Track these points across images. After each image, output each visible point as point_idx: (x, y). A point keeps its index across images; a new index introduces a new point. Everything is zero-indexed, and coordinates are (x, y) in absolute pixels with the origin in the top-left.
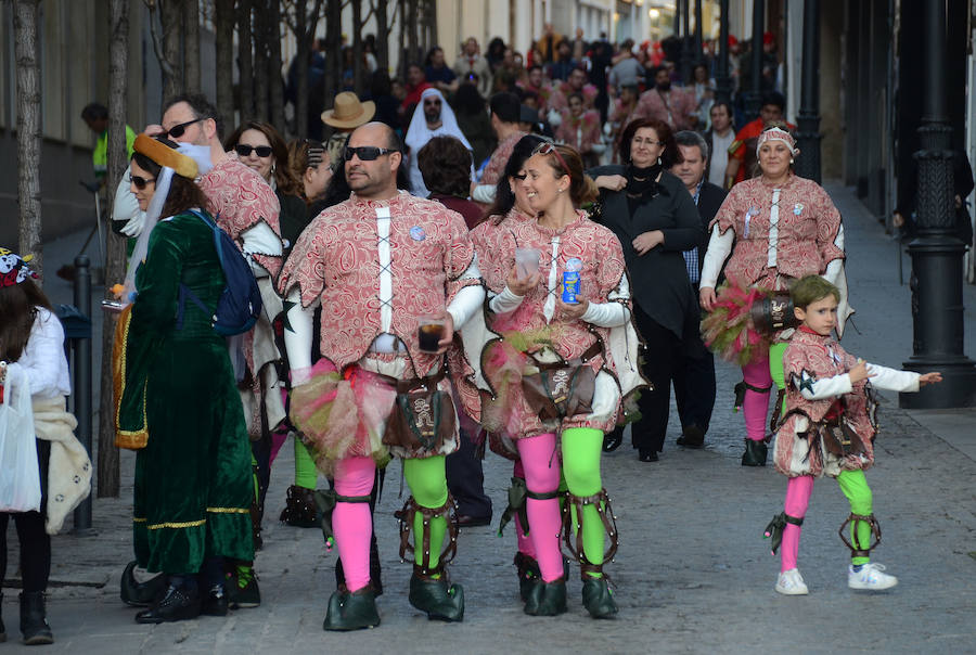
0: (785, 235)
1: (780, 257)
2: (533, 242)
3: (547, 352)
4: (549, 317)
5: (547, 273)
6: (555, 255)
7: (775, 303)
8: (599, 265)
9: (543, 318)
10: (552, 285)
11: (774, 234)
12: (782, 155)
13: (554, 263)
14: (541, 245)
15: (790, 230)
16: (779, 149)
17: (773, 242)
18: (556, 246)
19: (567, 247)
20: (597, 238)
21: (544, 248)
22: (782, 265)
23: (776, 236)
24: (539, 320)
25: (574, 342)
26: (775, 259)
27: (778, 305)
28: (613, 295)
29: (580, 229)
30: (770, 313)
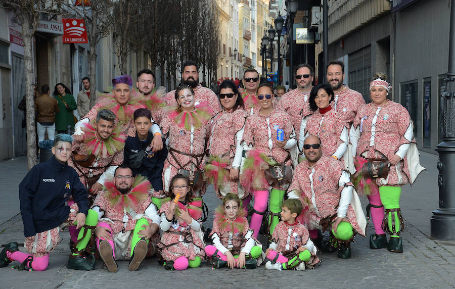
0: (379, 130)
1: (376, 141)
2: (259, 121)
3: (272, 160)
4: (271, 147)
5: (267, 132)
6: (268, 125)
7: (373, 165)
8: (285, 126)
9: (269, 148)
10: (270, 136)
11: (373, 129)
12: (382, 93)
13: (269, 127)
14: (262, 121)
15: (381, 128)
16: (380, 90)
17: (373, 133)
18: (268, 121)
19: (273, 121)
20: (282, 116)
21: (264, 122)
22: (377, 145)
23: (374, 130)
24: (267, 149)
25: (280, 156)
26: (373, 142)
27: (375, 166)
28: (291, 136)
29: (276, 114)
30: (371, 170)
